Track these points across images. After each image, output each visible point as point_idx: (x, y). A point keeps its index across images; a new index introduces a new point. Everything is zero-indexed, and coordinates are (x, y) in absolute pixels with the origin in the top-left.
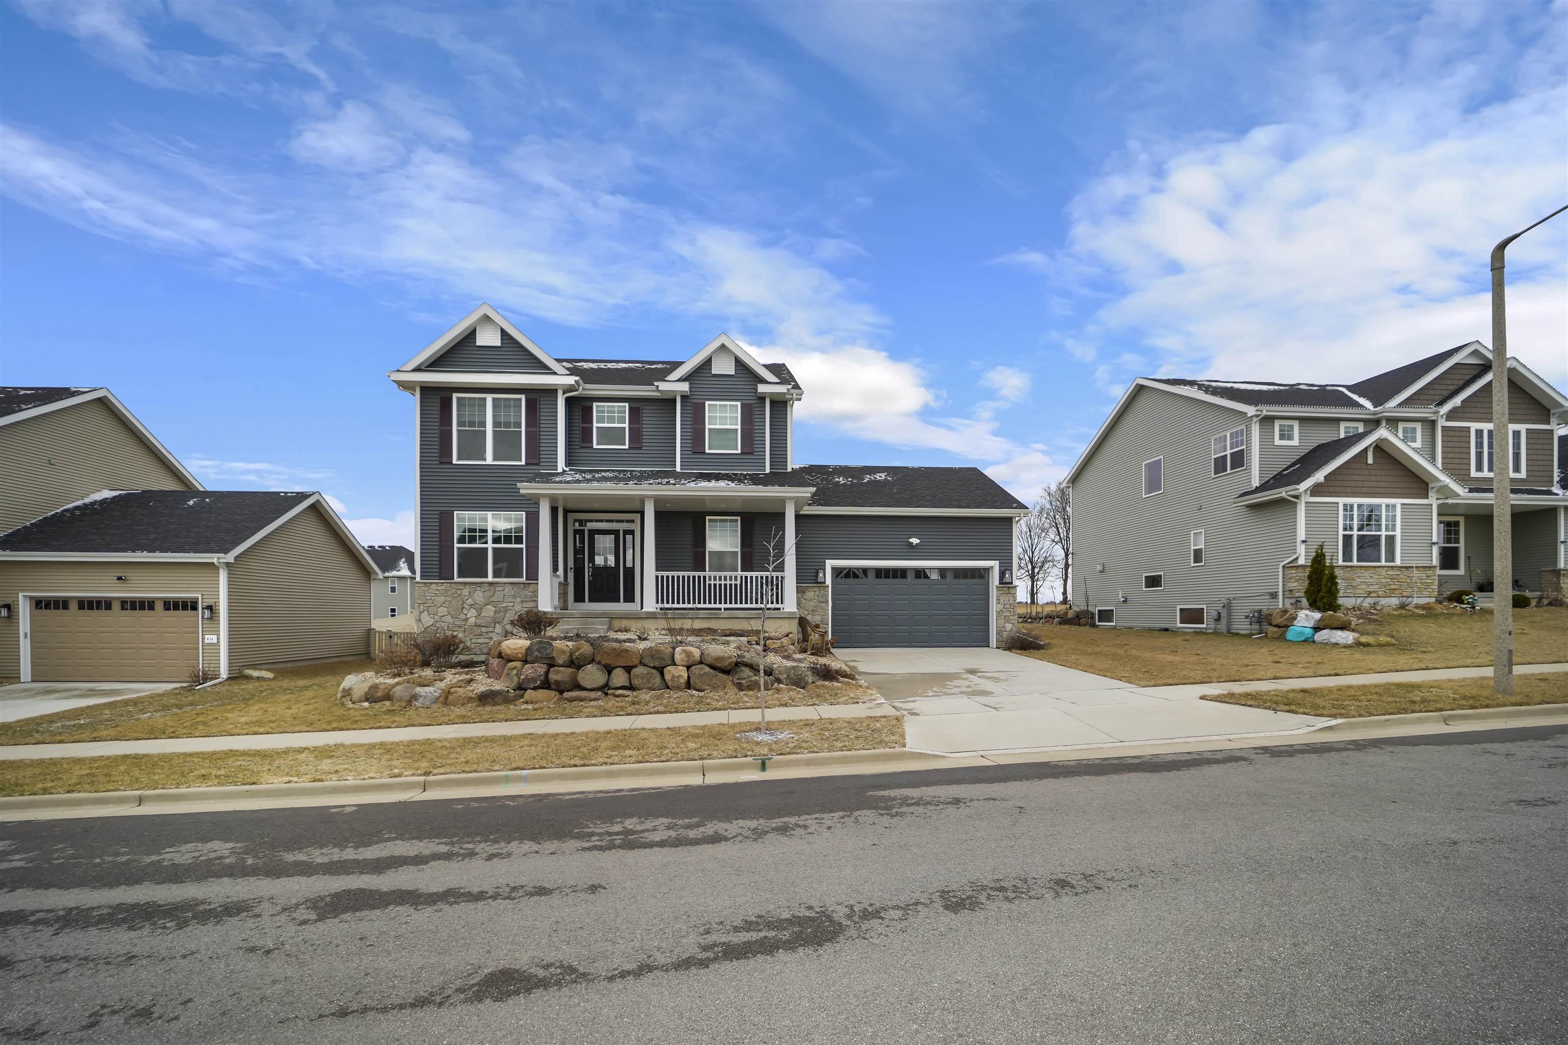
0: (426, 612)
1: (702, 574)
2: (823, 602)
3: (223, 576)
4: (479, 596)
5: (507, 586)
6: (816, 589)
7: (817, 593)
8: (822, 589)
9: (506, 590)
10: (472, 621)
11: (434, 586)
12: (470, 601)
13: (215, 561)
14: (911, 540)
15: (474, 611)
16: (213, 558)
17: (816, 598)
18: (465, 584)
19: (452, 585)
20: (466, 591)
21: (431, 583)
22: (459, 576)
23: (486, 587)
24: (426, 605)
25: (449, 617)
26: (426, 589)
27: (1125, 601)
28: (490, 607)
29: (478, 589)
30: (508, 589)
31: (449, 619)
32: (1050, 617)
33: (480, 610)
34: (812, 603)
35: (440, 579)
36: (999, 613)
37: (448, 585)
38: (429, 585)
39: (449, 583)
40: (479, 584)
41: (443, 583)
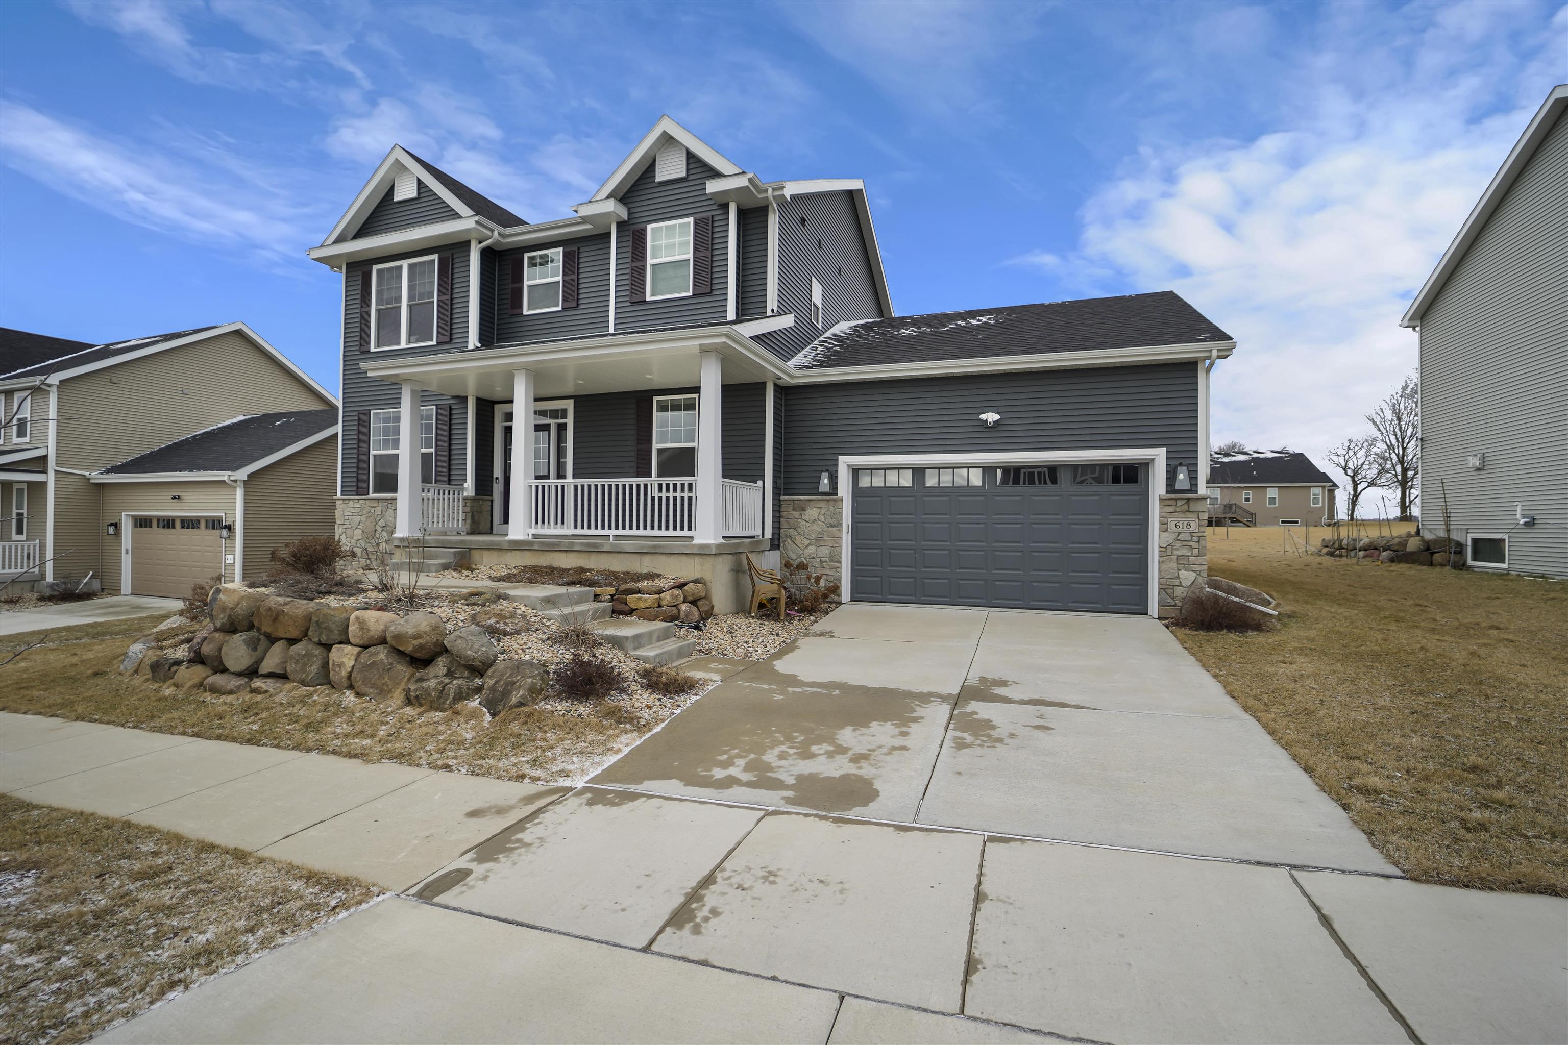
0: (345, 534)
1: (642, 481)
2: (833, 526)
3: (239, 493)
6: (822, 504)
7: (823, 511)
8: (831, 503)
11: (351, 502)
13: (225, 478)
14: (983, 417)
16: (224, 475)
17: (822, 518)
18: (378, 500)
19: (369, 501)
20: (380, 509)
21: (349, 500)
22: (375, 491)
26: (352, 506)
27: (1531, 523)
32: (1372, 548)
33: (390, 533)
34: (815, 527)
35: (357, 495)
36: (1164, 551)
37: (364, 502)
38: (347, 502)
39: (365, 499)
40: (390, 501)
41: (358, 500)
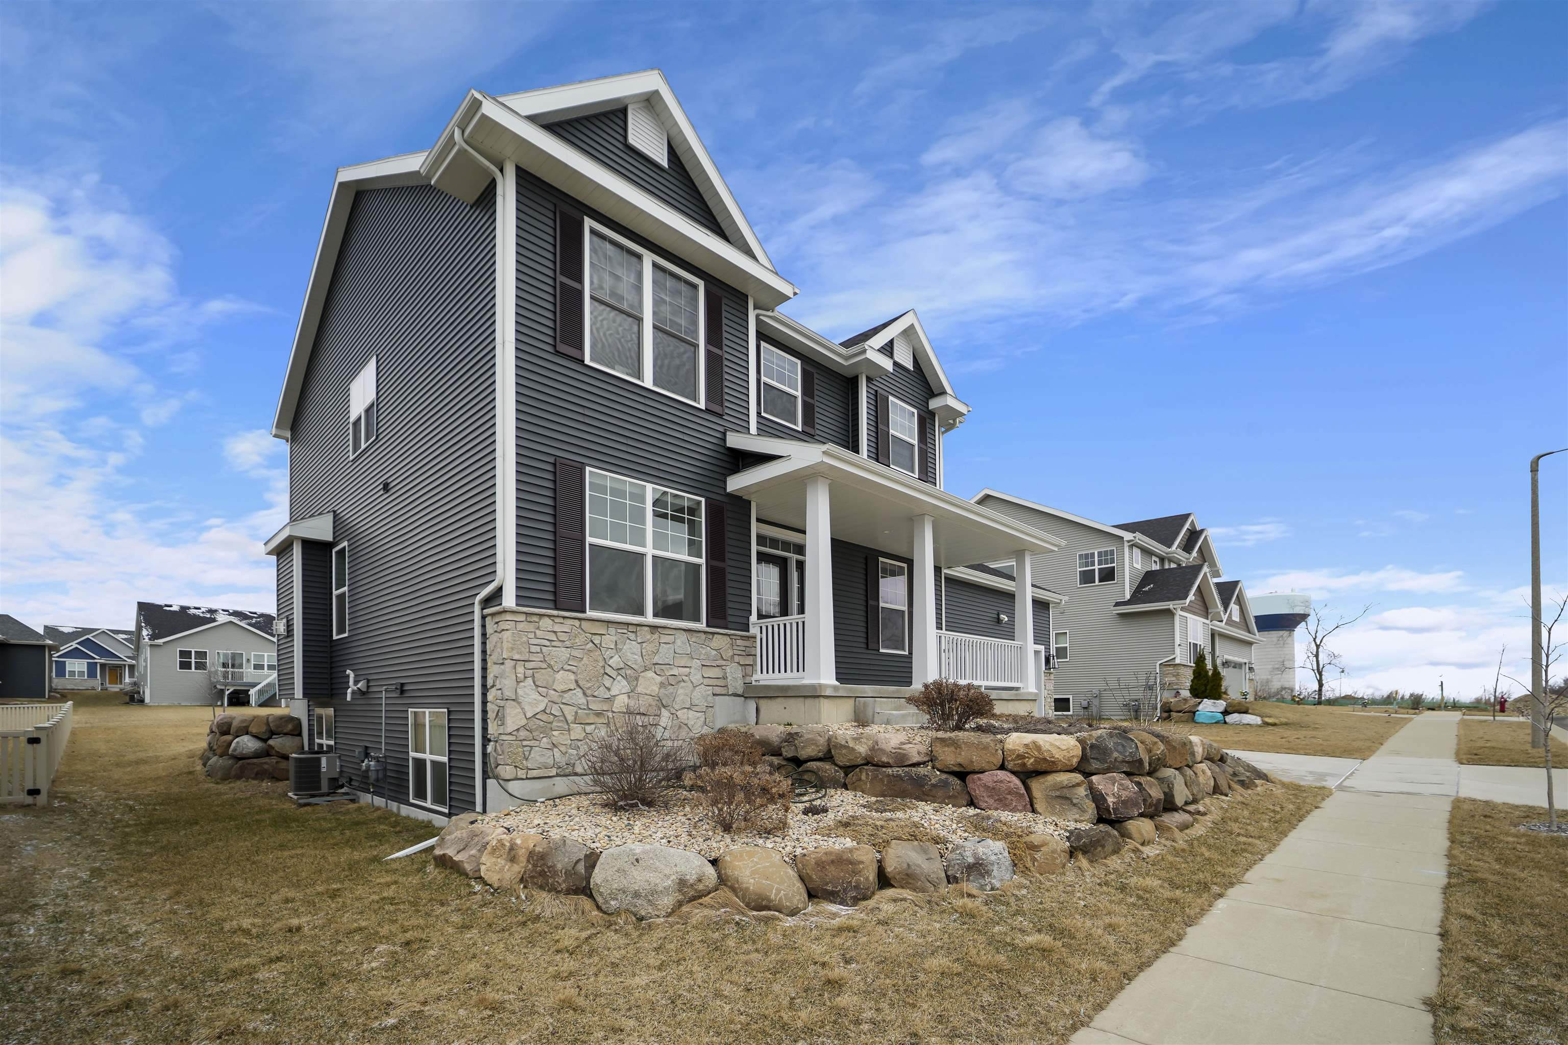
0: (530, 680)
4: (632, 651)
5: (678, 633)
9: (679, 642)
10: (621, 702)
11: (540, 621)
12: (615, 661)
15: (625, 683)
18: (609, 622)
19: (583, 623)
20: (609, 639)
21: (541, 616)
23: (645, 633)
24: (528, 665)
25: (578, 692)
26: (531, 628)
28: (650, 674)
29: (632, 636)
30: (681, 638)
31: (578, 697)
33: (633, 680)
35: (556, 609)
37: (577, 623)
38: (535, 619)
39: (580, 619)
40: (631, 628)
41: (564, 618)
